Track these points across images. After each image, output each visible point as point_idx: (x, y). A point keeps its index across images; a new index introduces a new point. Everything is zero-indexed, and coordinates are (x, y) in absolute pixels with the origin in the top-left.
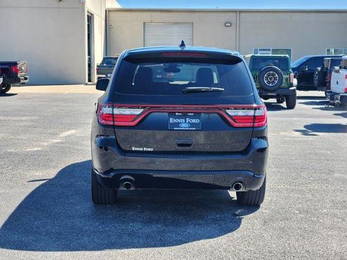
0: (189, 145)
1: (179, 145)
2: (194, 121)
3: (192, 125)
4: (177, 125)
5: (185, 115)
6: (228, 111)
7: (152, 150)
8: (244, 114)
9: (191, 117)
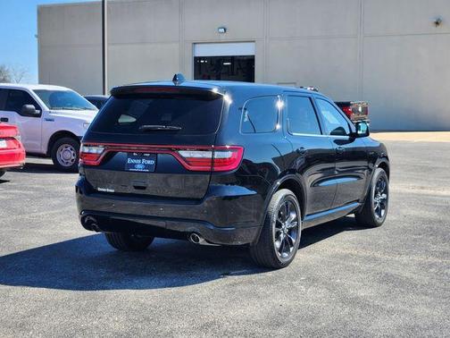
0: (144, 188)
1: (136, 188)
2: (149, 162)
3: (147, 166)
4: (133, 165)
5: (141, 156)
6: (180, 152)
7: (113, 191)
8: (200, 156)
9: (147, 158)
